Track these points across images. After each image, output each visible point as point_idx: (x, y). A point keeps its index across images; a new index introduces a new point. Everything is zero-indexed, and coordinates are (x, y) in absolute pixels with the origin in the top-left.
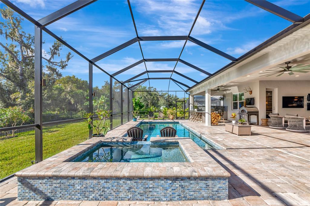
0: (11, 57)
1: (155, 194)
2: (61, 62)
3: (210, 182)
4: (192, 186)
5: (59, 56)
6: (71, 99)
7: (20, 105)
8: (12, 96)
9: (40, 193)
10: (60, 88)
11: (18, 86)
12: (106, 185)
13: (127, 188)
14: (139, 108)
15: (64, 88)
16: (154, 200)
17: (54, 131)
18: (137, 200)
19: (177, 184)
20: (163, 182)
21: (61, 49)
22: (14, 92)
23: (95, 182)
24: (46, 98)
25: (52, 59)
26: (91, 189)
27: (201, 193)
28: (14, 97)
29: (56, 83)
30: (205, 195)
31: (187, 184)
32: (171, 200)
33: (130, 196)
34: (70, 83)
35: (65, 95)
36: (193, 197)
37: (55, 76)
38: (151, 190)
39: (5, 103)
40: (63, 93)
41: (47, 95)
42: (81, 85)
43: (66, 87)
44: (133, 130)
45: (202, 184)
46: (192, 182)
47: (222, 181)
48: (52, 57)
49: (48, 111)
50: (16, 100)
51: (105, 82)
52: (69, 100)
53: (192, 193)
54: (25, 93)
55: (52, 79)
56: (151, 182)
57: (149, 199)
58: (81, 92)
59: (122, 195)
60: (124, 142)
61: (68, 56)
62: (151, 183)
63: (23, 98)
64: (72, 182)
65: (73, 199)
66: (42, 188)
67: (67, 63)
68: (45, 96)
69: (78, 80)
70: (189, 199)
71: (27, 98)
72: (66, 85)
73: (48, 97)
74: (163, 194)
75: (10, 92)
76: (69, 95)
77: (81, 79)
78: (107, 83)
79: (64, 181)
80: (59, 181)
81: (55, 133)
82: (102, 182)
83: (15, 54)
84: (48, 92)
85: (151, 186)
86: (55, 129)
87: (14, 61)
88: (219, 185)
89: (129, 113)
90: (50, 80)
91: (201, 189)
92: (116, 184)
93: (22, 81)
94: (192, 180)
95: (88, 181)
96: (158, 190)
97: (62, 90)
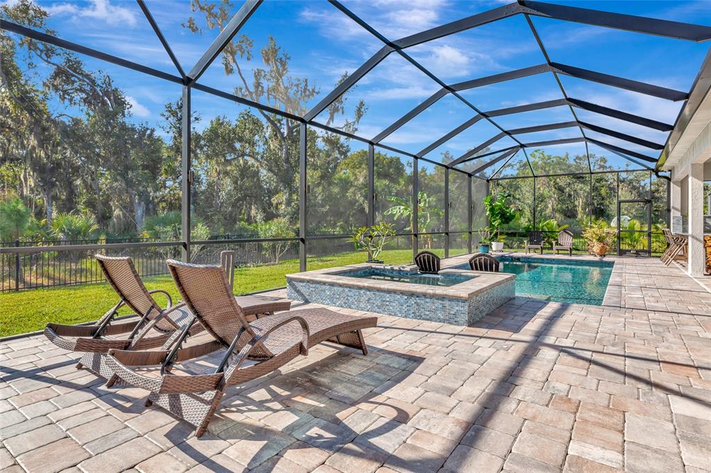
0: (274, 131)
1: (391, 308)
2: (347, 125)
3: (447, 303)
4: (428, 305)
5: (343, 113)
6: (364, 201)
7: (285, 216)
8: (274, 200)
9: (302, 295)
10: (345, 180)
11: (282, 181)
12: (350, 294)
13: (367, 299)
14: (499, 221)
15: (352, 179)
16: (390, 315)
17: (327, 261)
18: (375, 312)
19: (412, 301)
20: (399, 297)
21: (346, 99)
22: (277, 192)
23: (341, 289)
24: (320, 202)
25: (331, 123)
26: (338, 296)
27: (437, 315)
28: (276, 201)
29: (339, 168)
30: (442, 317)
31: (422, 302)
32: (406, 317)
33: (369, 307)
34: (364, 166)
35: (355, 194)
36: (428, 317)
37: (336, 154)
38: (387, 303)
39: (264, 212)
40: (351, 190)
41: (322, 196)
42: (387, 168)
43: (355, 175)
44: (424, 257)
45: (438, 304)
46: (428, 300)
47: (460, 303)
48: (330, 119)
49: (325, 227)
50: (279, 206)
51: (441, 154)
52: (361, 205)
53: (427, 313)
54: (290, 195)
55: (333, 160)
56: (388, 295)
57: (386, 313)
58: (385, 185)
59: (362, 305)
60: (400, 270)
61: (359, 110)
62: (387, 297)
63: (288, 203)
64: (324, 287)
65: (324, 304)
66: (303, 290)
67: (356, 126)
68: (319, 198)
69: (381, 158)
70: (424, 319)
71: (293, 204)
72: (357, 170)
73: (323, 200)
74: (398, 309)
75: (271, 193)
76: (361, 194)
77: (385, 155)
78: (446, 156)
79: (318, 285)
80: (314, 285)
81: (328, 263)
82: (347, 290)
83: (279, 125)
84: (323, 191)
85: (388, 299)
86: (329, 259)
87: (277, 138)
88: (457, 308)
89: (470, 233)
90: (329, 163)
91: (436, 309)
92: (357, 293)
93: (287, 172)
94: (427, 298)
95: (335, 288)
96: (394, 304)
97: (348, 183)
